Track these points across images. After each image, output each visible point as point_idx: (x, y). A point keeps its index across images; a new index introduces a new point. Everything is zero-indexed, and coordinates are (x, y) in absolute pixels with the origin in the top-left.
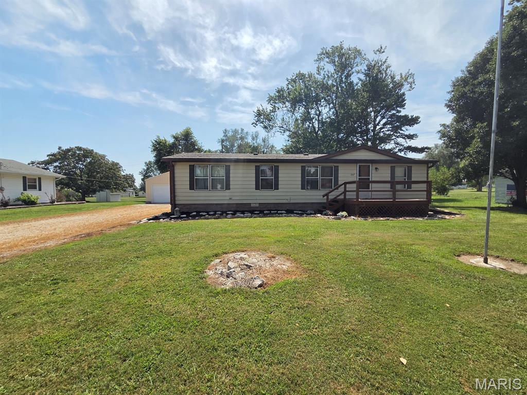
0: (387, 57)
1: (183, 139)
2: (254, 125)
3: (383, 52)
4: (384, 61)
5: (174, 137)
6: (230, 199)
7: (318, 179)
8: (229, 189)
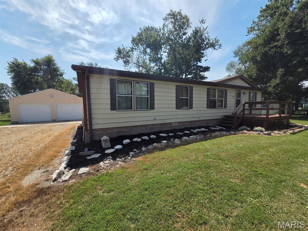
0: (207, 27)
1: (45, 65)
2: (116, 59)
3: (205, 23)
4: (205, 28)
5: (35, 62)
6: (155, 119)
7: (215, 99)
8: (153, 109)
